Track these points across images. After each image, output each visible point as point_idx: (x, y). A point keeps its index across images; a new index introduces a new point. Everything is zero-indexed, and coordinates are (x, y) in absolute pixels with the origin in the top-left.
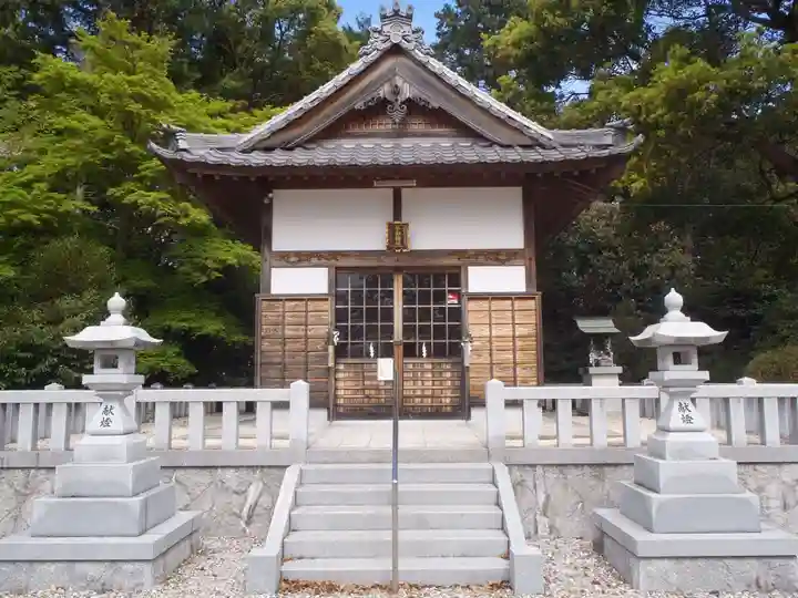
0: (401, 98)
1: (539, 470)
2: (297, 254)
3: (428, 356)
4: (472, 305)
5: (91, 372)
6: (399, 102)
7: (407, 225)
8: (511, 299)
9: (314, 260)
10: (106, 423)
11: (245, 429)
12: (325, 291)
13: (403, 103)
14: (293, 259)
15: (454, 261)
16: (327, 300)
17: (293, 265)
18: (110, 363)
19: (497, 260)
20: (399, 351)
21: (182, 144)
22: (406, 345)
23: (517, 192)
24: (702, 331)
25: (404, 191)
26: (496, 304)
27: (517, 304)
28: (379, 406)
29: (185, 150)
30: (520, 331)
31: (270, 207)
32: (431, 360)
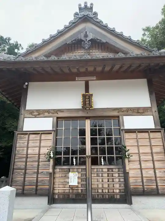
0: (88, 39)
2: (37, 111)
4: (127, 136)
6: (87, 41)
7: (92, 95)
8: (148, 132)
9: (46, 114)
13: (89, 41)
14: (36, 113)
16: (51, 133)
17: (36, 116)
19: (138, 112)
22: (92, 158)
25: (90, 82)
26: (140, 135)
27: (152, 135)
28: (78, 194)
30: (155, 150)
31: (26, 90)
32: (106, 167)
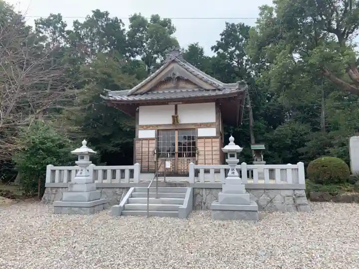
0: (176, 77)
1: (204, 190)
2: (146, 126)
3: (186, 156)
4: (199, 141)
5: (77, 160)
7: (179, 116)
8: (212, 138)
9: (151, 128)
10: (81, 173)
11: (131, 180)
12: (154, 137)
13: (177, 78)
14: (145, 127)
15: (193, 127)
16: (155, 140)
17: (145, 129)
18: (82, 158)
19: (207, 126)
20: (177, 155)
21: (110, 95)
22: (179, 153)
23: (214, 104)
24: (238, 148)
25: (178, 105)
26: (207, 140)
27: (214, 140)
28: (170, 172)
29: (111, 97)
30: (214, 148)
31: (138, 111)
32: (186, 158)
